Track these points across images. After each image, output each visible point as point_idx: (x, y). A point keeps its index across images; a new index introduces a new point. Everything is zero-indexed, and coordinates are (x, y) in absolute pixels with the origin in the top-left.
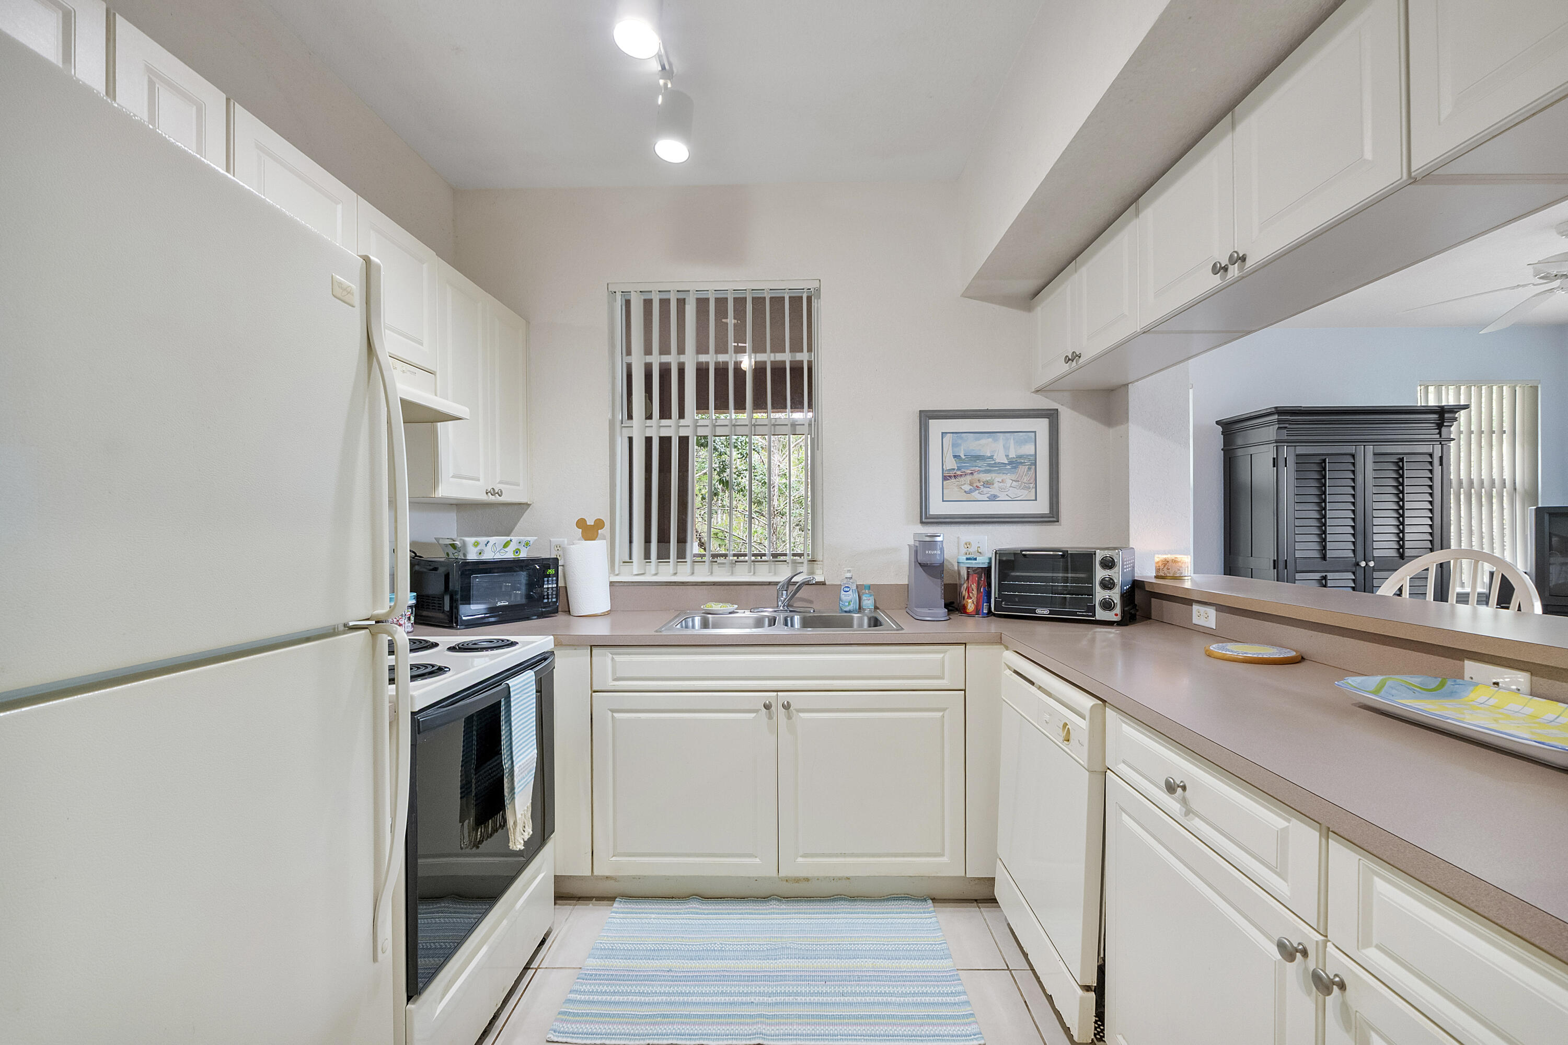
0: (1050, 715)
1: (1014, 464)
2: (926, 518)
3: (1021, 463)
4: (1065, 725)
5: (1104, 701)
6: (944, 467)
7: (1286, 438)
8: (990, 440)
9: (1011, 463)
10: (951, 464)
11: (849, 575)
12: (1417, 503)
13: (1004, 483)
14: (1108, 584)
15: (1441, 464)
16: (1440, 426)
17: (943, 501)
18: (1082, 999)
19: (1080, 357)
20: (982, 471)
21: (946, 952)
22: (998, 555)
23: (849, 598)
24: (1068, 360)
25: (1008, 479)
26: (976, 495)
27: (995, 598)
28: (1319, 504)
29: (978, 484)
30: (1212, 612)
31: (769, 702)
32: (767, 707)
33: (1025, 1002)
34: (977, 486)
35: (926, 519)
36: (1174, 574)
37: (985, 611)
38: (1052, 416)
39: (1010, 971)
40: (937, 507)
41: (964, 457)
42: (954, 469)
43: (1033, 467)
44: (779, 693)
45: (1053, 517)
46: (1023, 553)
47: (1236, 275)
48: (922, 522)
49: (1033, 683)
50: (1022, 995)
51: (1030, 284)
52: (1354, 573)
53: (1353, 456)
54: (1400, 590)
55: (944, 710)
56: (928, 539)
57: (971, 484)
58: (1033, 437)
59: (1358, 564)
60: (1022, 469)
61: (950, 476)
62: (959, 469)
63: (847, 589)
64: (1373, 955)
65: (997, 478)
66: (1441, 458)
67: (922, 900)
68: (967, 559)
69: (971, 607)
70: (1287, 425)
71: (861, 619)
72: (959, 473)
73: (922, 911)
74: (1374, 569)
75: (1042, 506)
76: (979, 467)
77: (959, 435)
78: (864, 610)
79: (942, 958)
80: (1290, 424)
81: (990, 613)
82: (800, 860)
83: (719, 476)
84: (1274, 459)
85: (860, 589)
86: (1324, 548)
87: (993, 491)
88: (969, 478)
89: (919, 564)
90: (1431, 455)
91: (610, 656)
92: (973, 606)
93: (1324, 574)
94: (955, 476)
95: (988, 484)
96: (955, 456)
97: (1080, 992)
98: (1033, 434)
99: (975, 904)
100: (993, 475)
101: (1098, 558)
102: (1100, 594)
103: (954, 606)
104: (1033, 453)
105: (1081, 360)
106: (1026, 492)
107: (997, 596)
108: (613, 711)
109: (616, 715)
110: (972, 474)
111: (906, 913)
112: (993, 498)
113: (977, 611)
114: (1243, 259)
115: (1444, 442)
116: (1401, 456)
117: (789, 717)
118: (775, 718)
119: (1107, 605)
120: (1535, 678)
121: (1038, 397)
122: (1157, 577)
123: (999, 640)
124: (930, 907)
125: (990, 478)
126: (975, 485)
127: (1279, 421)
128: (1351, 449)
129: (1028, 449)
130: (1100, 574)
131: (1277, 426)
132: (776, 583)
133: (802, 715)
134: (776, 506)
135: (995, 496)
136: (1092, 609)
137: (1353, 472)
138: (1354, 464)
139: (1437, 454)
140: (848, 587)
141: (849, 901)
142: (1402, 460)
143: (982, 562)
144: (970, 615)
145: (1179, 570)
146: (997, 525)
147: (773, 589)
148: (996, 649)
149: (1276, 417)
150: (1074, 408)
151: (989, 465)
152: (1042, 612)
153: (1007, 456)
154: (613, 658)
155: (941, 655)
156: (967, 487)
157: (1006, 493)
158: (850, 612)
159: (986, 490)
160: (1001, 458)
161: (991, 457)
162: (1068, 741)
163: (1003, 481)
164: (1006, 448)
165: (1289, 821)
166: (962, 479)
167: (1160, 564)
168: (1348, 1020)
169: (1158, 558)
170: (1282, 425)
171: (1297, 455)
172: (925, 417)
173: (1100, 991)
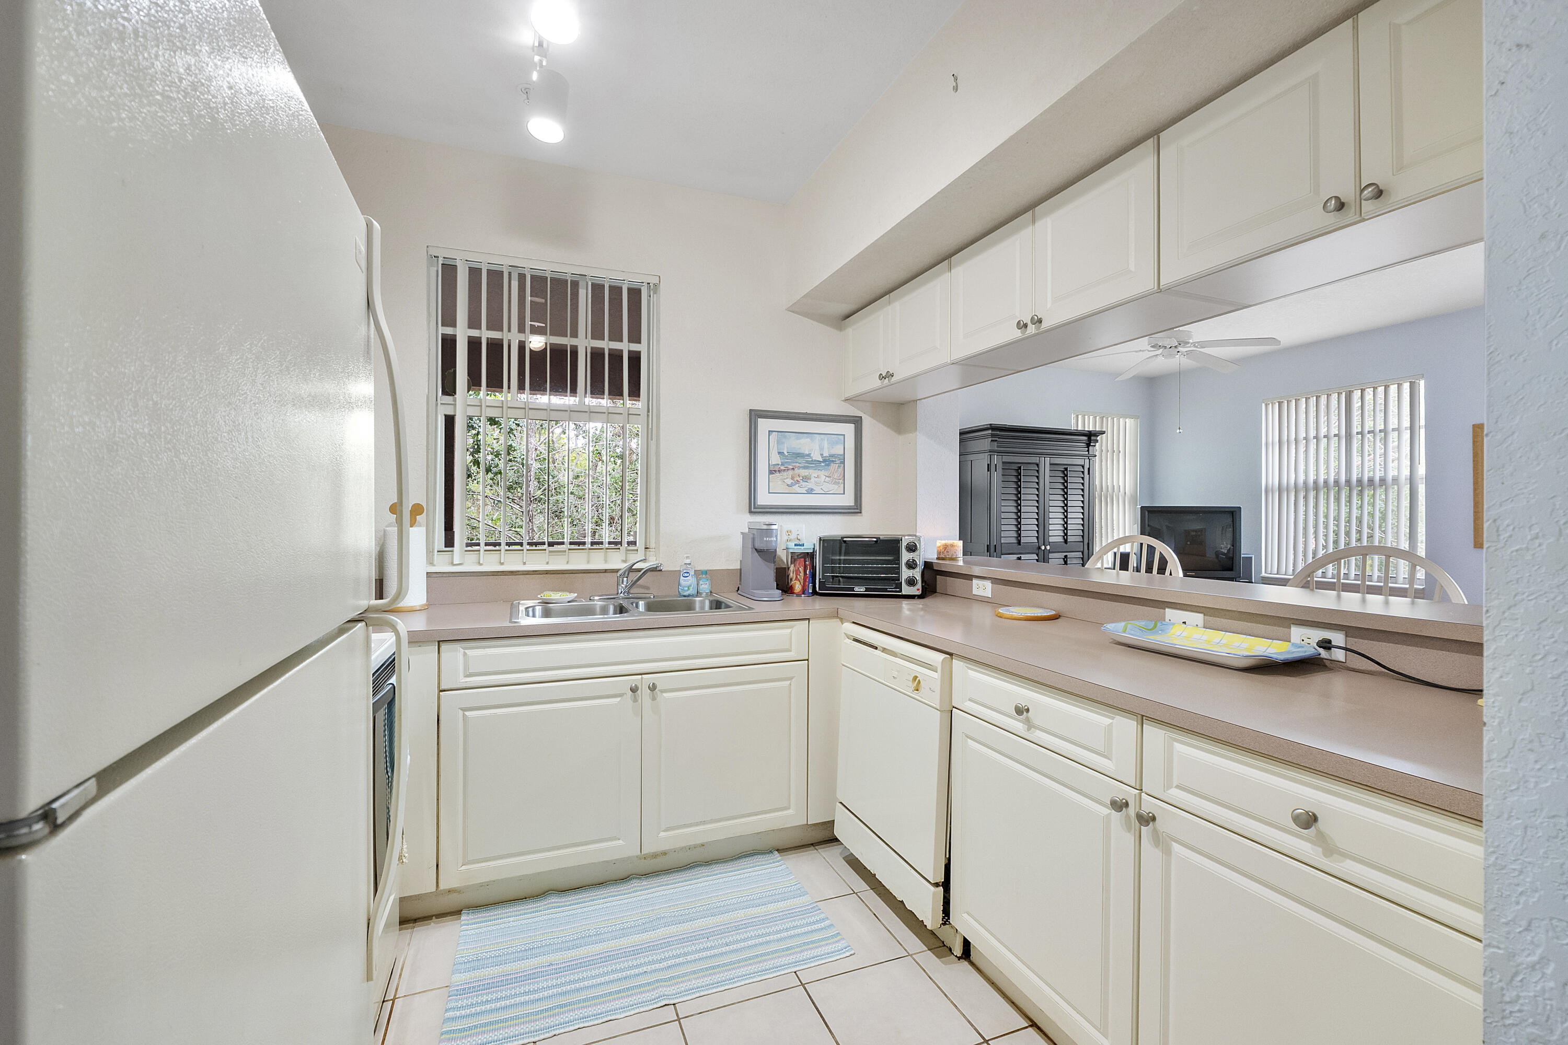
0: (898, 672)
1: (827, 461)
2: (755, 508)
3: (833, 461)
4: (916, 678)
5: (951, 654)
6: (770, 462)
7: (996, 448)
8: (809, 440)
9: (824, 461)
10: (776, 460)
11: (688, 561)
12: (1075, 501)
13: (819, 478)
14: (911, 565)
15: (1089, 474)
16: (1088, 445)
17: (769, 493)
18: (934, 894)
19: (893, 376)
20: (802, 467)
21: (802, 890)
22: (821, 542)
23: (688, 583)
24: (882, 377)
25: (822, 474)
26: (796, 488)
27: (820, 579)
28: (1016, 501)
29: (798, 479)
30: (988, 584)
31: (636, 685)
32: (634, 690)
33: (875, 914)
34: (797, 481)
35: (754, 509)
36: (952, 555)
37: (810, 591)
38: (857, 422)
39: (856, 894)
40: (764, 499)
41: (787, 454)
42: (778, 464)
43: (842, 465)
44: (643, 676)
45: (856, 509)
46: (845, 539)
47: (1033, 332)
48: (751, 512)
49: (876, 648)
50: (870, 910)
51: (846, 308)
52: (1037, 555)
53: (1038, 465)
55: (791, 679)
56: (765, 527)
57: (792, 478)
58: (843, 439)
59: (1039, 548)
60: (833, 466)
61: (775, 471)
62: (782, 465)
63: (686, 575)
64: (1175, 794)
65: (813, 473)
66: (1089, 469)
67: (768, 853)
68: (795, 545)
69: (798, 587)
70: (997, 439)
71: (702, 603)
72: (782, 468)
73: (771, 861)
74: (1050, 552)
75: (848, 500)
76: (799, 463)
77: (783, 433)
78: (701, 594)
79: (800, 896)
80: (999, 438)
81: (815, 593)
82: (662, 834)
83: (473, 456)
84: (988, 465)
85: (698, 573)
86: (1020, 535)
87: (810, 485)
88: (791, 472)
89: (756, 549)
90: (1083, 467)
91: (462, 650)
92: (800, 587)
93: (1019, 556)
94: (779, 471)
95: (806, 479)
96: (779, 453)
97: (932, 888)
98: (842, 437)
99: (812, 848)
100: (811, 471)
101: (904, 544)
102: (906, 573)
103: (785, 587)
104: (842, 453)
105: (893, 379)
106: (837, 487)
107: (821, 577)
108: (464, 710)
109: (467, 713)
110: (793, 469)
111: (759, 866)
112: (810, 491)
113: (804, 591)
114: (1040, 321)
115: (1090, 457)
116: (1066, 467)
117: (654, 699)
118: (640, 701)
119: (911, 582)
120: (1206, 617)
121: (846, 405)
122: (938, 559)
123: (836, 615)
124: (778, 857)
125: (808, 474)
126: (795, 479)
127: (992, 435)
128: (1035, 459)
129: (838, 450)
130: (905, 556)
131: (991, 439)
132: (617, 571)
133: (665, 695)
134: (532, 492)
135: (812, 490)
136: (899, 586)
137: (1038, 477)
138: (1038, 471)
139: (1087, 467)
140: (688, 573)
141: (705, 866)
142: (1066, 469)
143: (808, 548)
144: (798, 595)
145: (955, 552)
146: (812, 515)
147: (613, 578)
148: (835, 622)
149: (990, 432)
150: (873, 416)
151: (807, 462)
152: (860, 589)
153: (822, 455)
154: (465, 654)
155: (789, 630)
156: (789, 481)
157: (822, 487)
158: (689, 596)
159: (804, 484)
160: (817, 457)
161: (809, 455)
162: (917, 690)
163: (818, 477)
164: (821, 449)
165: (1113, 718)
166: (785, 474)
167: (941, 548)
168: (1157, 839)
169: (939, 543)
170: (993, 439)
171: (1003, 463)
172: (755, 415)
173: (946, 885)
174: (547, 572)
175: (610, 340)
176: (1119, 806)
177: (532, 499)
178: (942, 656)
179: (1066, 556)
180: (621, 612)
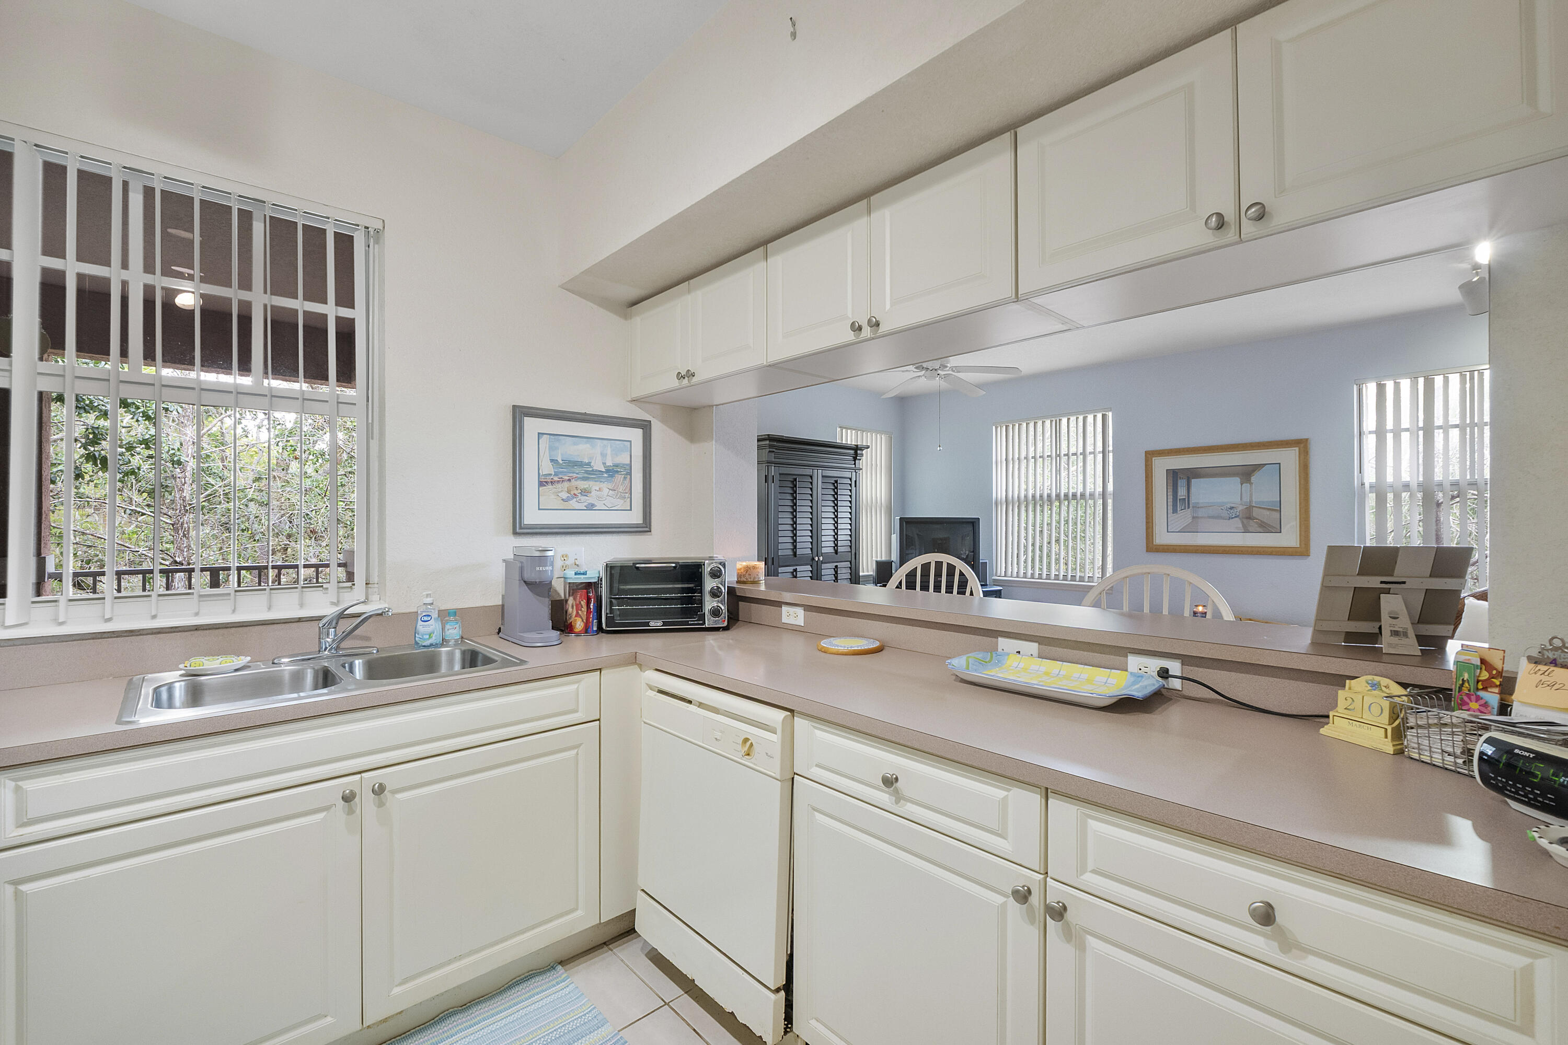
0: (722, 732)
1: (611, 472)
2: (521, 528)
3: (617, 472)
4: (746, 740)
5: (792, 711)
6: (540, 472)
7: (773, 460)
8: (588, 445)
9: (607, 471)
10: (547, 468)
11: (429, 600)
12: (844, 512)
13: (601, 491)
14: (715, 594)
15: (856, 486)
16: (855, 459)
17: (539, 509)
18: (775, 1002)
19: (694, 376)
20: (580, 478)
21: (600, 1017)
22: (608, 569)
23: (429, 631)
24: (680, 377)
25: (605, 487)
26: (573, 503)
27: (607, 614)
28: (792, 513)
29: (576, 492)
30: (800, 612)
31: (351, 791)
32: (348, 798)
33: (694, 1030)
34: (575, 494)
35: (519, 529)
36: (754, 578)
37: (595, 629)
38: (645, 427)
39: (668, 1005)
40: (531, 516)
41: (561, 462)
42: (551, 475)
43: (629, 477)
44: (363, 775)
45: (645, 527)
46: (637, 565)
47: (870, 335)
48: (515, 533)
49: (690, 702)
50: (689, 1025)
52: (811, 566)
53: (811, 477)
54: (900, 583)
55: (577, 747)
56: (538, 554)
57: (569, 492)
58: (629, 446)
59: (813, 559)
60: (619, 478)
61: (546, 482)
62: (556, 475)
63: (426, 618)
64: (1091, 880)
65: (594, 486)
66: (856, 481)
67: (549, 970)
68: (576, 574)
69: (579, 625)
70: (774, 450)
71: (451, 655)
72: (556, 479)
73: (554, 982)
74: (822, 562)
75: (635, 517)
76: (577, 474)
77: (556, 437)
78: (447, 641)
79: (598, 1028)
80: (776, 449)
81: (600, 629)
82: (396, 990)
83: (85, 449)
84: (766, 476)
85: (444, 615)
86: (795, 547)
87: (590, 500)
88: (566, 484)
89: (525, 582)
90: (851, 479)
92: (582, 625)
93: (795, 568)
94: (551, 482)
95: (585, 492)
96: (552, 461)
97: (772, 996)
98: (629, 443)
99: (606, 948)
100: (591, 483)
101: (707, 569)
102: (709, 604)
103: (562, 624)
104: (628, 462)
105: (695, 380)
106: (622, 501)
107: (608, 611)
109: (23, 888)
110: (569, 480)
111: (538, 994)
112: (590, 507)
113: (586, 630)
114: (877, 324)
115: (857, 470)
116: (836, 479)
117: (381, 804)
118: (358, 811)
119: (716, 613)
120: (1041, 646)
121: (632, 406)
122: (738, 582)
123: (633, 660)
124: (562, 974)
125: (587, 486)
126: (572, 493)
127: (770, 446)
128: (808, 471)
129: (624, 459)
130: (709, 584)
131: (768, 450)
132: (319, 619)
133: (399, 796)
135: (593, 505)
136: (702, 618)
137: (811, 489)
138: (811, 483)
139: (854, 480)
140: (429, 616)
141: (461, 1012)
142: (836, 482)
143: (592, 576)
144: (578, 634)
145: (757, 575)
146: (593, 535)
147: (314, 627)
148: (634, 669)
149: (767, 442)
150: (664, 421)
151: (587, 472)
152: (656, 624)
153: (604, 464)
154: (18, 789)
155: (575, 686)
156: (565, 495)
157: (604, 502)
158: (431, 645)
159: (583, 498)
160: (598, 466)
161: (589, 464)
162: (748, 755)
163: (600, 490)
164: (603, 455)
165: (1008, 790)
166: (559, 485)
167: (742, 571)
168: (1068, 934)
169: (741, 565)
170: (771, 450)
171: (780, 474)
172: (520, 413)
173: (788, 988)
174: (197, 628)
175: (306, 298)
176: (1023, 896)
177: (188, 508)
178: (783, 714)
179: (836, 566)
180: (325, 685)
